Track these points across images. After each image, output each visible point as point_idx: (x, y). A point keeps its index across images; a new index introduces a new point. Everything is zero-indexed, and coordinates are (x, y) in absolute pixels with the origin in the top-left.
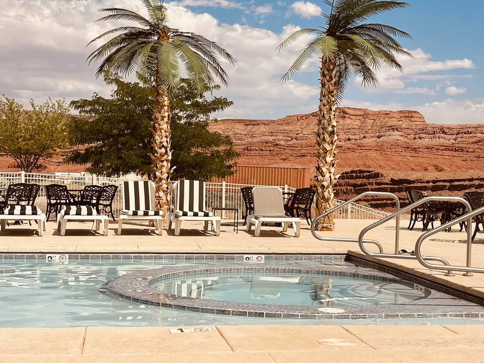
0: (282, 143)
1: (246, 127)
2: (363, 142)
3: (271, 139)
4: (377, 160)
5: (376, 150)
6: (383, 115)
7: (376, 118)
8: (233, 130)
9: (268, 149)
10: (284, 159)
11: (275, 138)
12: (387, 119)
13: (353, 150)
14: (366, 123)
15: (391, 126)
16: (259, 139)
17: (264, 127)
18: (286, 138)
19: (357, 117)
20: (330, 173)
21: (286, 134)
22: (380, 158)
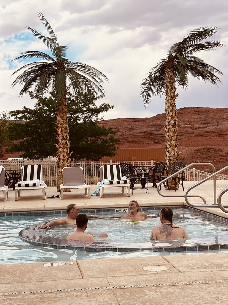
0: (155, 132)
1: (131, 123)
2: (207, 129)
3: (147, 130)
4: (217, 141)
5: (216, 134)
6: (220, 111)
7: (215, 113)
8: (122, 125)
9: (145, 136)
10: (156, 143)
11: (150, 129)
12: (222, 113)
13: (202, 135)
14: (209, 117)
15: (225, 118)
16: (139, 131)
17: (143, 123)
18: (157, 129)
19: (203, 113)
20: (174, 151)
21: (157, 127)
22: (219, 139)
